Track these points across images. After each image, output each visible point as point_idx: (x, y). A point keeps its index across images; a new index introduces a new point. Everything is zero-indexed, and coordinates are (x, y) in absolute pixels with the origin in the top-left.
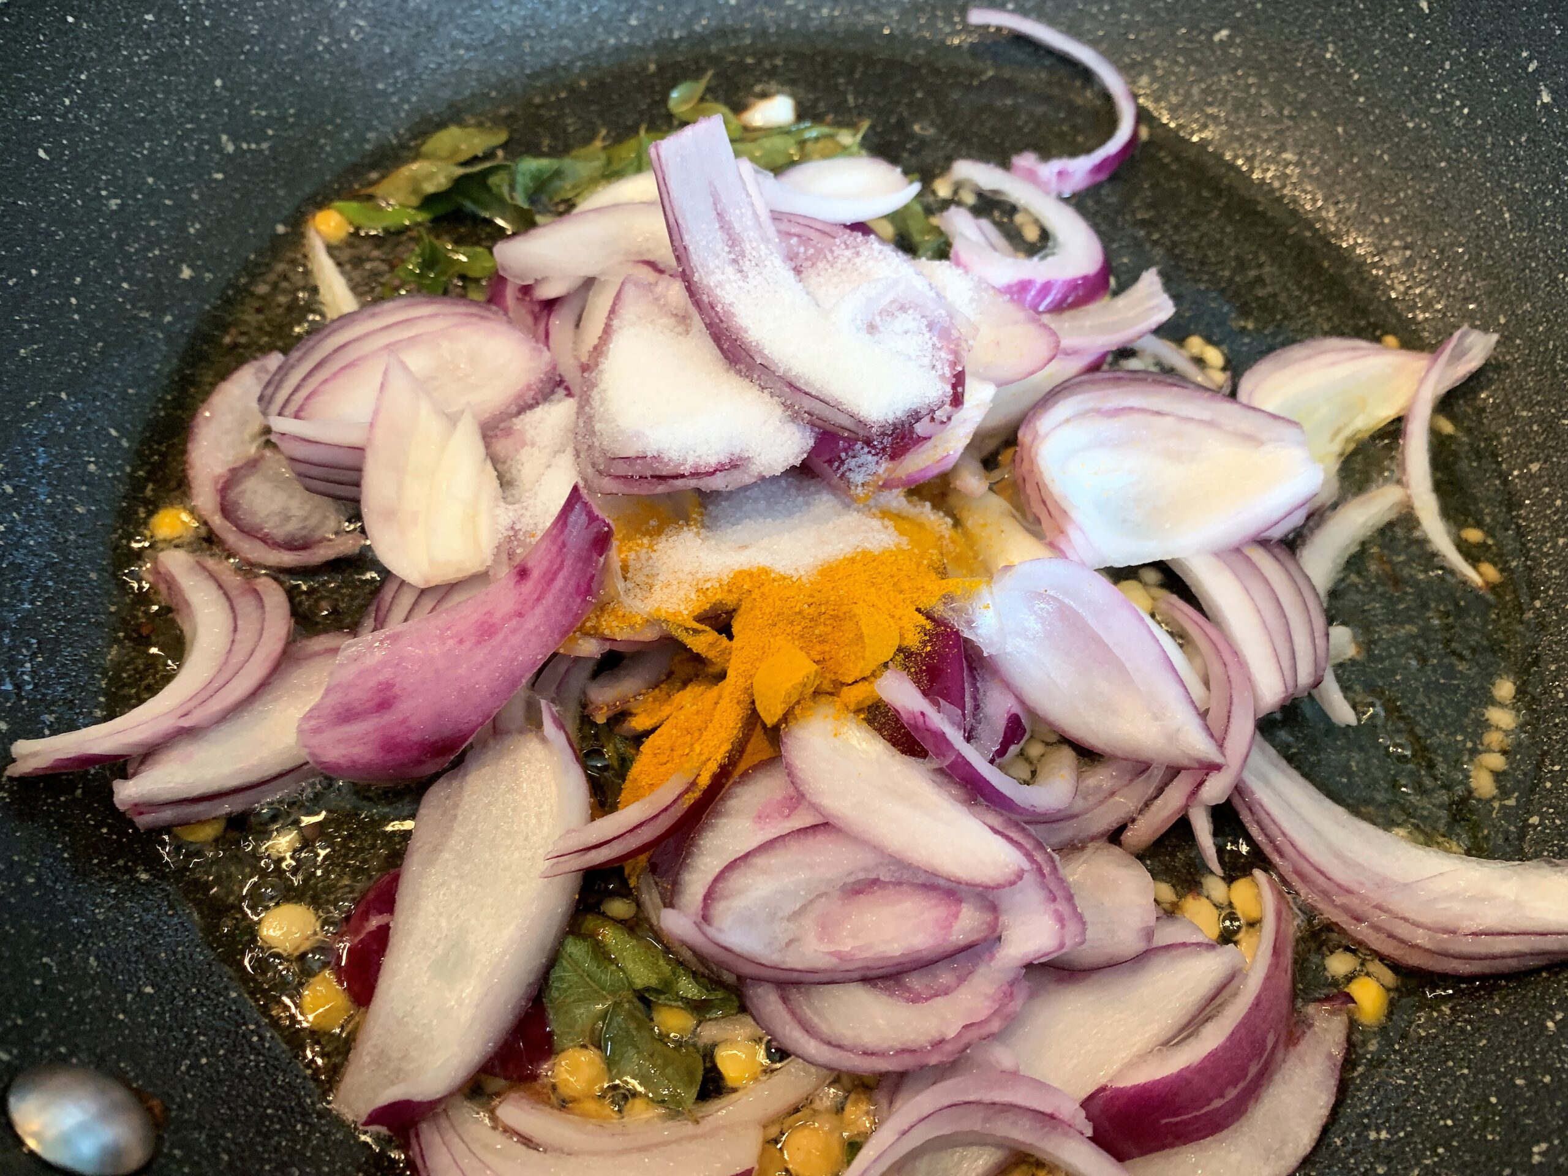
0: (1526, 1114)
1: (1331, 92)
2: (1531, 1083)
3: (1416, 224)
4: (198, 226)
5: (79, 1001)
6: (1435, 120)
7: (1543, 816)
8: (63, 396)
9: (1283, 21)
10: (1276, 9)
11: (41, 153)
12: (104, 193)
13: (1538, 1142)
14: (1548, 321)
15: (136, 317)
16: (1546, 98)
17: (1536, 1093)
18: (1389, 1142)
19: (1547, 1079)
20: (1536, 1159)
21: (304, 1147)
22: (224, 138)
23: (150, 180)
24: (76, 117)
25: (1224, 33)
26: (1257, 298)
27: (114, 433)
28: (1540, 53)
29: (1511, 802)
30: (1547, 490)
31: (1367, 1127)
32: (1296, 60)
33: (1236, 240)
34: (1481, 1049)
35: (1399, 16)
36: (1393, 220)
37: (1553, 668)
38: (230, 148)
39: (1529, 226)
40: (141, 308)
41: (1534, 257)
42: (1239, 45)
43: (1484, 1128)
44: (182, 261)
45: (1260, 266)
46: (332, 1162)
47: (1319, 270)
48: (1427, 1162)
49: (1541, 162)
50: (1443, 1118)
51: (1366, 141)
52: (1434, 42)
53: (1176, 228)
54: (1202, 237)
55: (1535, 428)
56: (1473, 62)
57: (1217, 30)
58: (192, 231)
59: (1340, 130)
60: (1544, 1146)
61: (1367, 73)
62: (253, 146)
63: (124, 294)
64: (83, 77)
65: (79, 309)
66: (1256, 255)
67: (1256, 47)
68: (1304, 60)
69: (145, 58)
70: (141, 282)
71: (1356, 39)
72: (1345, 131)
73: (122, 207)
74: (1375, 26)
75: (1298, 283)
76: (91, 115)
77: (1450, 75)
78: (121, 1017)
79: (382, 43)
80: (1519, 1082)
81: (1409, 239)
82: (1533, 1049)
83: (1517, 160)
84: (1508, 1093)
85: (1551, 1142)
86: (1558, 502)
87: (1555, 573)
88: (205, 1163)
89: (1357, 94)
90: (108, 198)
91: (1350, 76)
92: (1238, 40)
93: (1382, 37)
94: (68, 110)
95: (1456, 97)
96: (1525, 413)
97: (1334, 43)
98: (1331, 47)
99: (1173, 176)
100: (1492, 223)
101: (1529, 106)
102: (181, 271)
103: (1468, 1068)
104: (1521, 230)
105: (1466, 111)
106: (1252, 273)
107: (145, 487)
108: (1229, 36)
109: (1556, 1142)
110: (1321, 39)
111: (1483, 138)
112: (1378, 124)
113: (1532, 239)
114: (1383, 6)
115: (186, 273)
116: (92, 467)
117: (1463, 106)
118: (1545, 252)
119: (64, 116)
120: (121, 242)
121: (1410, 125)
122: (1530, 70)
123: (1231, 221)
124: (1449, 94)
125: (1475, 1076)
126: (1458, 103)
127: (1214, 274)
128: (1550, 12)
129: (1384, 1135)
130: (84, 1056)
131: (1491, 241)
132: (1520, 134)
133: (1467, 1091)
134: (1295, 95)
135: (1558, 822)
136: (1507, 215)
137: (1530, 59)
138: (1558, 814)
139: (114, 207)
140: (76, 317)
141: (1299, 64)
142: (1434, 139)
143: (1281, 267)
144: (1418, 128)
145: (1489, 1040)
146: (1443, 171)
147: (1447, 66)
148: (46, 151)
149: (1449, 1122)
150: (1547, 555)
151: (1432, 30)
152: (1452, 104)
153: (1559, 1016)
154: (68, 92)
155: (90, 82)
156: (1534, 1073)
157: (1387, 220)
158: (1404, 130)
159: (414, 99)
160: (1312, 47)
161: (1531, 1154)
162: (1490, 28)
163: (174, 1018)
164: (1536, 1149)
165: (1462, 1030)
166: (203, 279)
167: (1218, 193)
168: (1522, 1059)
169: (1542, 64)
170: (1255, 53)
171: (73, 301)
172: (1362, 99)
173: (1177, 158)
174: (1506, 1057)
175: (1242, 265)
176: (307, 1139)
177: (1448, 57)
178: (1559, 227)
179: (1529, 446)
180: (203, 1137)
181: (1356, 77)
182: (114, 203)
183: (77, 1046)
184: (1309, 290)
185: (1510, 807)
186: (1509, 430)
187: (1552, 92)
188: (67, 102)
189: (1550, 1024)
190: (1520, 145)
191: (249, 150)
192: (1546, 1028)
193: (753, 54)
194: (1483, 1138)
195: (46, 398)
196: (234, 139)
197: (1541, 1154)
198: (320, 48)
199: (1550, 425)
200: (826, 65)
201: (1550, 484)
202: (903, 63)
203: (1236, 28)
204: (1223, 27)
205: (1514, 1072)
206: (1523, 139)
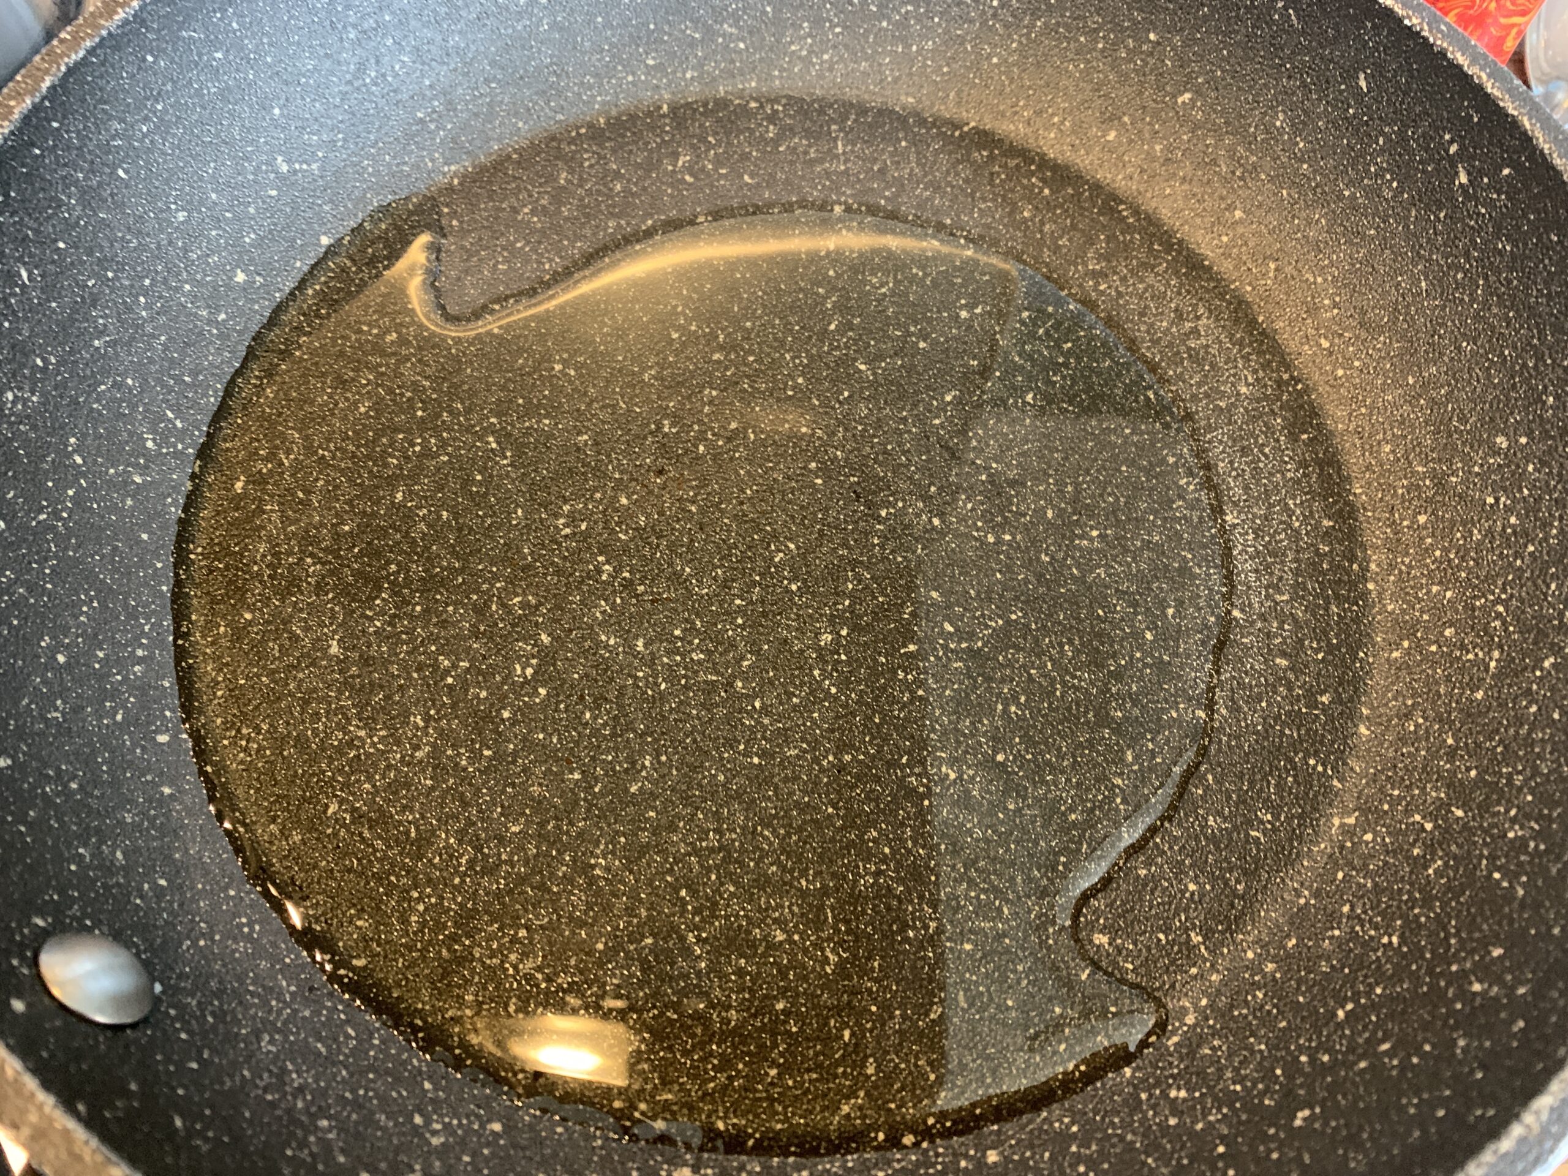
0: (1301, 1086)
1: (1279, 158)
2: (1313, 1060)
3: (1345, 286)
4: (253, 236)
5: (103, 886)
6: (1369, 192)
7: (1375, 833)
8: (129, 381)
9: (1239, 89)
10: (1233, 78)
11: (121, 173)
12: (173, 207)
13: (1302, 1109)
14: (1449, 385)
15: (196, 315)
16: (1463, 178)
17: (1314, 1069)
18: (1184, 1100)
19: (1326, 1058)
20: (1298, 1123)
22: (280, 159)
23: (214, 196)
24: (152, 142)
25: (1187, 96)
26: (1189, 349)
27: (170, 414)
28: (1460, 136)
29: (1351, 821)
30: (1429, 540)
31: (1170, 1086)
32: (1250, 125)
33: (1179, 293)
34: (1280, 1029)
35: (1341, 92)
36: (1325, 280)
37: (1410, 702)
38: (285, 168)
39: (1442, 295)
40: (200, 307)
41: (1443, 325)
42: (1199, 109)
43: (1265, 1094)
44: (237, 266)
45: (1198, 318)
47: (1253, 323)
49: (1456, 237)
50: (1234, 1083)
51: (1308, 206)
52: (1371, 119)
53: (1124, 279)
54: (1146, 290)
55: (1428, 482)
56: (1403, 139)
57: (1182, 93)
58: (247, 240)
59: (1284, 192)
60: (1307, 1113)
61: (1311, 142)
62: (305, 167)
63: (186, 294)
64: (159, 107)
65: (148, 307)
66: (1195, 307)
67: (1214, 111)
68: (1256, 127)
69: (213, 90)
70: (200, 284)
71: (1303, 110)
72: (1289, 194)
73: (188, 220)
74: (1320, 100)
75: (1231, 336)
76: (164, 139)
77: (1382, 150)
79: (423, 76)
80: (1303, 1059)
82: (1321, 1033)
83: (1436, 233)
84: (1292, 1068)
85: (1312, 1108)
86: (1438, 553)
87: (1426, 617)
89: (1302, 161)
90: (176, 212)
91: (1297, 144)
92: (1198, 104)
93: (1326, 110)
94: (145, 136)
95: (1387, 170)
96: (1420, 469)
97: (1283, 111)
98: (1281, 116)
99: (1128, 229)
100: (1410, 290)
101: (1448, 184)
102: (236, 275)
103: (1266, 1044)
104: (1435, 299)
105: (1395, 184)
106: (1188, 325)
108: (1192, 100)
110: (1272, 108)
111: (1409, 211)
112: (1319, 190)
113: (1442, 307)
114: (1327, 82)
115: (240, 277)
116: (150, 444)
117: (1393, 180)
118: (1453, 321)
119: (141, 141)
120: (186, 249)
121: (1347, 193)
122: (1451, 152)
123: (1177, 273)
124: (1381, 168)
125: (1270, 1052)
126: (1388, 177)
127: (1152, 325)
128: (1470, 100)
129: (1183, 1094)
130: (105, 930)
131: (1408, 306)
132: (1441, 210)
133: (1260, 1063)
134: (1247, 158)
135: (1387, 840)
136: (1423, 284)
137: (1452, 142)
138: (1389, 833)
139: (181, 219)
140: (144, 313)
141: (1252, 130)
142: (1366, 208)
143: (1217, 320)
144: (1353, 197)
145: (1289, 1022)
146: (1372, 238)
147: (1381, 142)
148: (126, 171)
149: (1238, 1088)
150: (1420, 600)
151: (1369, 108)
152: (1383, 177)
153: (1350, 1006)
154: (146, 119)
155: (165, 111)
156: (1317, 1052)
157: (1319, 280)
158: (1340, 197)
160: (1265, 114)
161: (1295, 1117)
162: (1418, 109)
164: (1299, 1115)
165: (1269, 1012)
166: (255, 283)
167: (1169, 249)
168: (1310, 1040)
169: (1462, 147)
171: (142, 299)
172: (1305, 166)
173: (1136, 212)
174: (1299, 1037)
175: (1180, 316)
177: (1382, 133)
178: (1467, 299)
179: (1419, 497)
181: (1301, 145)
182: (181, 216)
183: (100, 921)
184: (1241, 343)
186: (1405, 483)
187: (1469, 174)
188: (145, 129)
189: (1341, 1014)
190: (1439, 220)
191: (301, 170)
192: (1336, 1015)
193: (756, 100)
194: (1261, 1102)
195: (115, 382)
196: (288, 161)
197: (1305, 1119)
198: (368, 80)
199: (1440, 483)
200: (821, 112)
201: (1433, 535)
202: (893, 112)
203: (1198, 92)
204: (1186, 90)
205: (1300, 1049)
206: (1442, 215)
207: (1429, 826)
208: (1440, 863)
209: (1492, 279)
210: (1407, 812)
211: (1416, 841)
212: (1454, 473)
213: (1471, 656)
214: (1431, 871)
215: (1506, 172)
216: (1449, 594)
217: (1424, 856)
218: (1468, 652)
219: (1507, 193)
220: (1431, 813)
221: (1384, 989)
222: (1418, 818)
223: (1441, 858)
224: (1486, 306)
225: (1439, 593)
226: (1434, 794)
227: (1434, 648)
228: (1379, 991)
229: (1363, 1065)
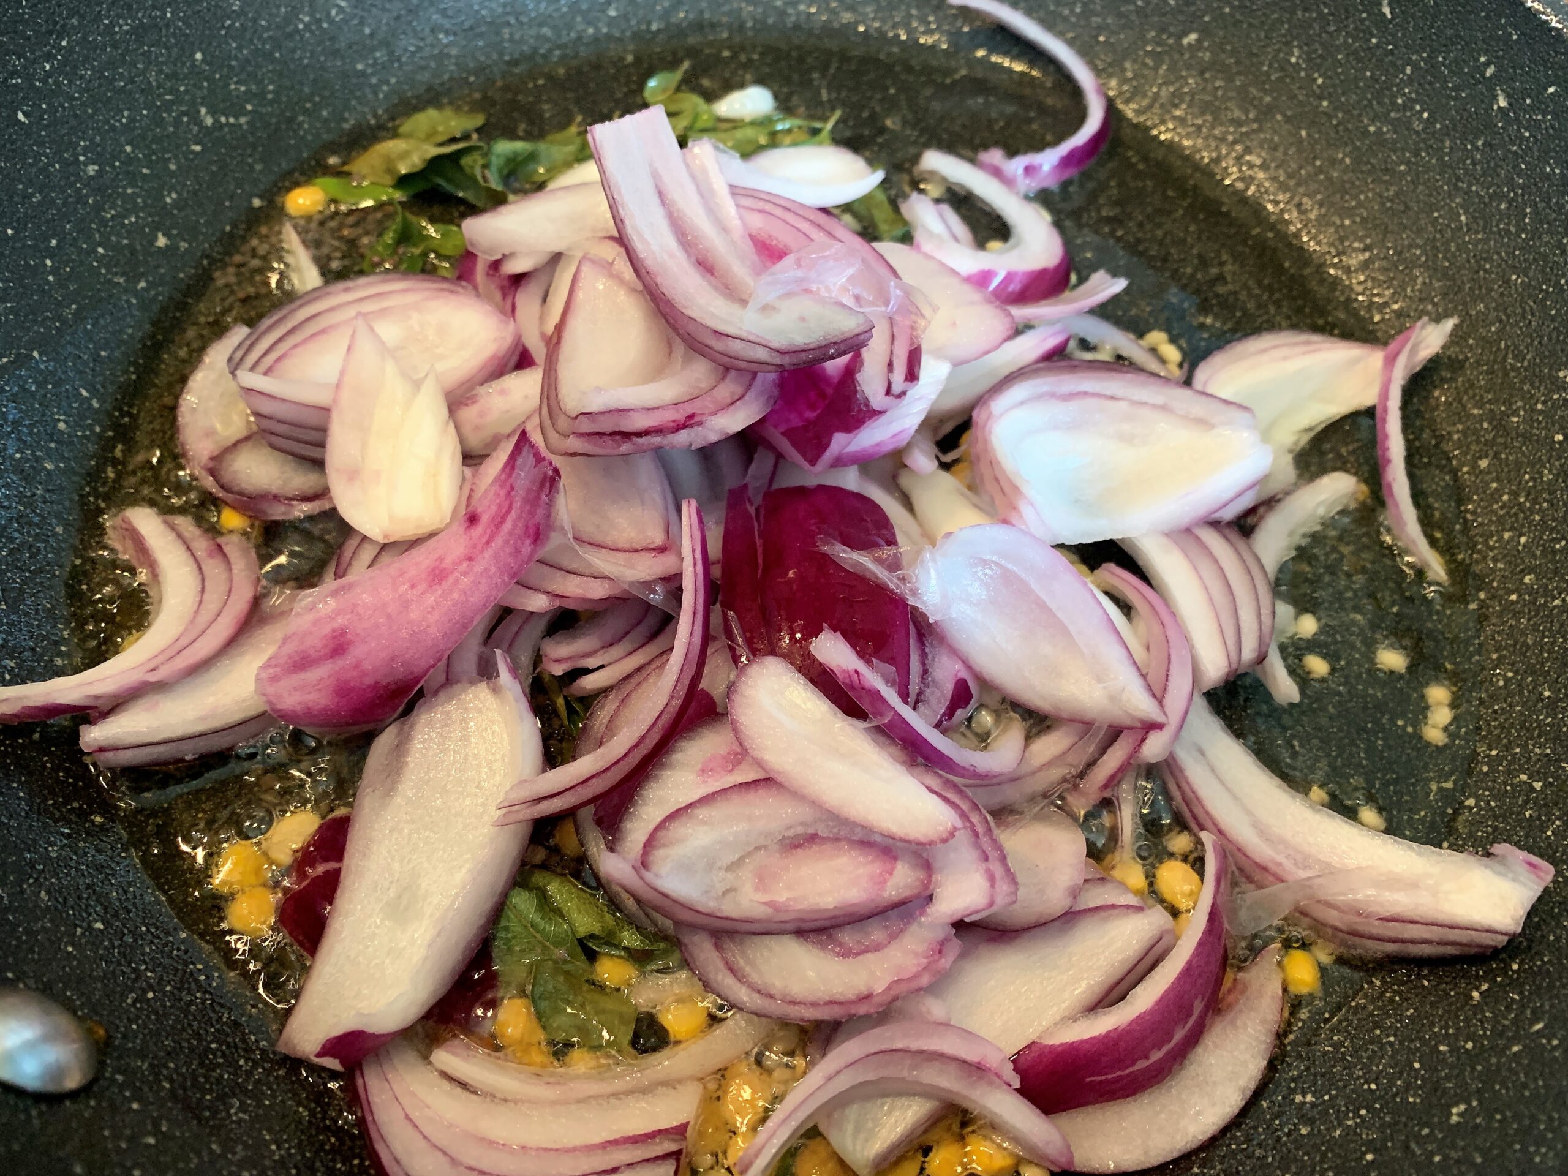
0: (1448, 1078)
1: (1295, 96)
2: (1454, 1049)
3: (1376, 226)
4: (174, 196)
5: (27, 931)
6: (1395, 124)
7: (1478, 798)
8: (36, 354)
9: (1250, 25)
10: (1242, 14)
11: (21, 116)
12: (82, 158)
13: (1456, 1104)
14: (1501, 321)
15: (110, 281)
16: (1503, 103)
17: (1458, 1059)
18: (1313, 1105)
19: (1470, 1045)
20: (1455, 1119)
21: (246, 1080)
22: (203, 111)
23: (128, 149)
24: (56, 83)
25: (1193, 37)
26: (1217, 296)
27: (84, 393)
28: (1497, 57)
30: (1495, 485)
31: (1293, 1091)
32: (1263, 64)
33: (1199, 239)
34: (1408, 1017)
35: (1363, 20)
36: (1354, 222)
37: (1495, 656)
38: (209, 121)
39: (1485, 228)
40: (116, 274)
41: (1489, 259)
42: (1207, 49)
43: (1407, 1090)
44: (158, 230)
45: (1222, 264)
46: (274, 1096)
48: (1349, 1123)
49: (1497, 165)
50: (1368, 1082)
51: (1329, 145)
52: (1396, 47)
53: (1141, 225)
54: (1165, 235)
55: (1485, 425)
56: (1433, 66)
57: (1185, 34)
58: (168, 200)
59: (1304, 133)
60: (1463, 1107)
61: (1330, 78)
62: (232, 120)
63: (100, 259)
64: (64, 43)
65: (54, 271)
66: (1218, 253)
67: (1224, 51)
68: (1270, 64)
69: (125, 28)
70: (116, 248)
71: (1321, 44)
72: (1308, 135)
73: (100, 173)
74: (1338, 31)
76: (70, 82)
77: (1411, 80)
78: (70, 949)
79: (362, 23)
80: (1443, 1048)
81: (1368, 241)
82: (1457, 1017)
83: (1474, 164)
84: (1432, 1060)
85: (1469, 1103)
86: (1506, 497)
87: (1500, 565)
88: (146, 1089)
89: (1321, 98)
90: (86, 164)
91: (1315, 80)
92: (1206, 44)
93: (1345, 42)
94: (48, 74)
95: (1416, 101)
96: (1476, 412)
97: (1300, 47)
98: (1296, 52)
99: (1139, 175)
100: (1448, 226)
101: (1486, 110)
102: (156, 239)
103: (1395, 1035)
104: (1477, 232)
105: (1425, 115)
107: (114, 447)
108: (1198, 41)
109: (1475, 1104)
110: (1287, 44)
111: (1442, 141)
112: (1341, 128)
113: (1486, 241)
114: (1347, 11)
115: (162, 241)
116: (62, 426)
117: (1423, 111)
118: (1499, 254)
119: (44, 81)
120: (98, 208)
121: (1372, 129)
122: (1488, 75)
124: (1410, 99)
125: (1401, 1043)
126: (1418, 107)
127: (1176, 271)
128: (1507, 18)
129: (1309, 1098)
130: (32, 983)
131: (1447, 243)
132: (1477, 138)
133: (1392, 1057)
134: (1261, 99)
135: (1493, 804)
136: (1463, 218)
137: (1487, 64)
138: (1494, 797)
139: (92, 173)
140: (51, 278)
141: (1265, 68)
142: (1395, 142)
143: (1242, 266)
144: (1379, 131)
145: (1416, 1009)
146: (1403, 174)
147: (1408, 70)
148: (24, 114)
149: (1373, 1086)
150: (1492, 549)
151: (1394, 36)
152: (1412, 109)
153: (1484, 987)
154: (49, 57)
155: (70, 50)
156: (1457, 1039)
157: (1347, 222)
158: (1366, 133)
159: (393, 80)
160: (1279, 50)
161: (1450, 1114)
162: (1450, 32)
163: (123, 954)
164: (1454, 1110)
165: (1391, 1001)
166: (178, 248)
167: (1183, 193)
168: (1447, 1028)
169: (1500, 68)
170: (1223, 56)
171: (49, 262)
172: (1325, 103)
173: (1145, 159)
174: (1432, 1025)
175: (1204, 262)
176: (249, 1074)
177: (1409, 62)
178: (1513, 229)
179: (1478, 442)
180: (145, 1066)
181: (1320, 81)
182: (92, 169)
183: (24, 973)
184: (1270, 289)
185: (1447, 789)
186: (1460, 427)
187: (1508, 96)
188: (48, 67)
189: (1476, 994)
190: (1477, 149)
191: (228, 124)
192: (1472, 998)
193: (730, 48)
194: (1405, 1100)
195: (18, 355)
196: (212, 112)
197: (1459, 1115)
198: (301, 26)
199: (1499, 423)
200: (801, 60)
201: (1498, 479)
202: (877, 60)
203: (1205, 32)
204: (1191, 31)
205: (1438, 1039)
206: (1480, 143)
207: (1538, 785)
208: (1558, 823)
209: (1541, 205)
210: (1510, 773)
211: (1526, 802)
212: (1515, 413)
213: (1557, 602)
214: (1549, 833)
215: (1551, 90)
216: (1523, 540)
217: (1539, 818)
218: (1554, 598)
219: (1553, 113)
220: (1538, 772)
221: (1520, 964)
222: (1524, 777)
223: (1558, 818)
224: (1535, 234)
225: (1511, 539)
226: (1537, 751)
227: (1514, 597)
228: (1515, 967)
229: (1516, 1049)
